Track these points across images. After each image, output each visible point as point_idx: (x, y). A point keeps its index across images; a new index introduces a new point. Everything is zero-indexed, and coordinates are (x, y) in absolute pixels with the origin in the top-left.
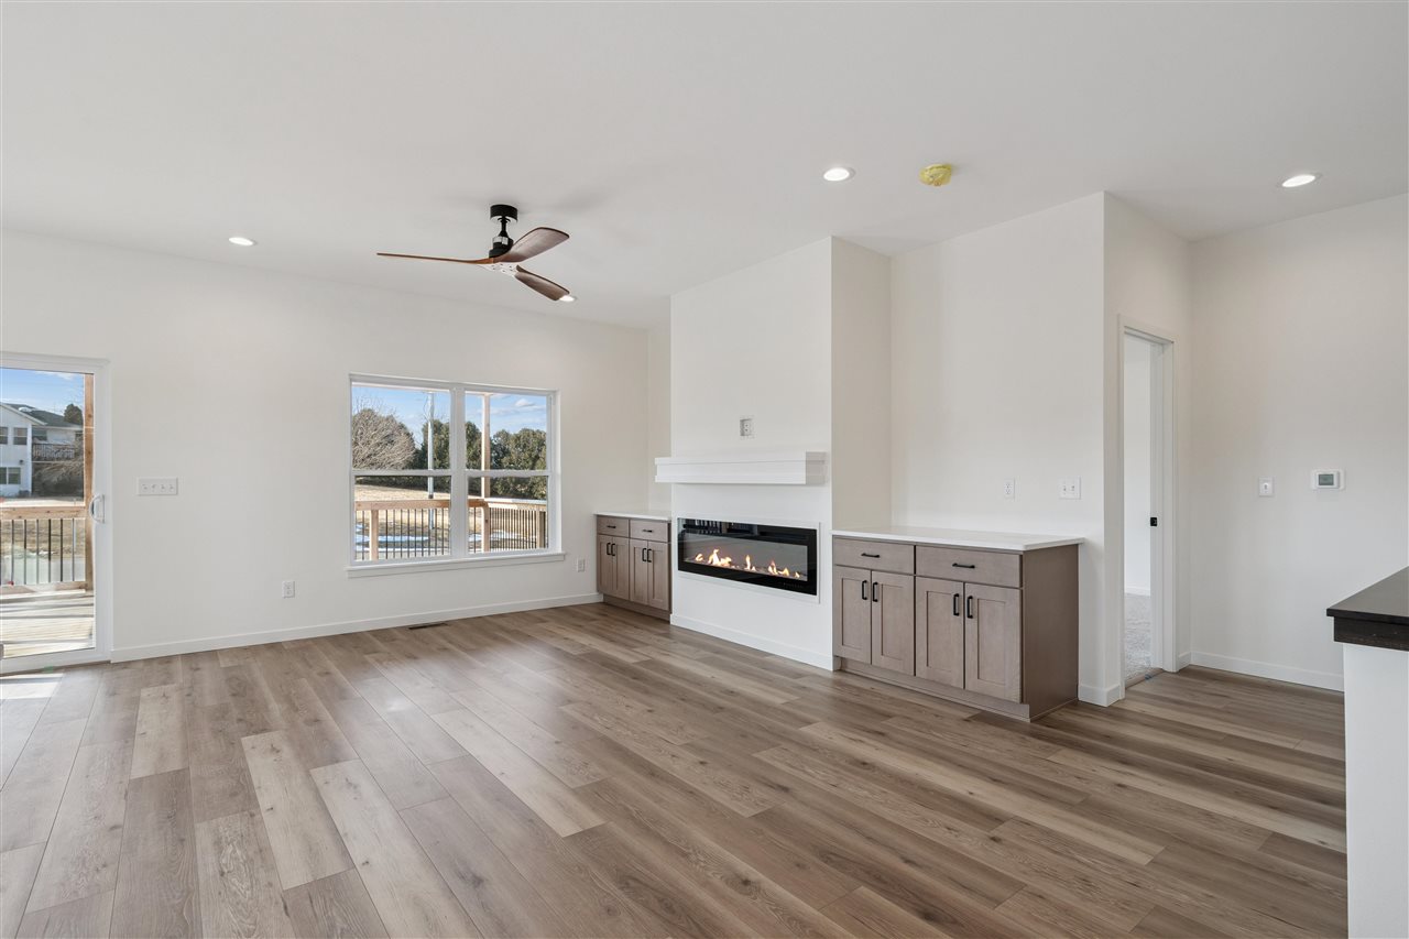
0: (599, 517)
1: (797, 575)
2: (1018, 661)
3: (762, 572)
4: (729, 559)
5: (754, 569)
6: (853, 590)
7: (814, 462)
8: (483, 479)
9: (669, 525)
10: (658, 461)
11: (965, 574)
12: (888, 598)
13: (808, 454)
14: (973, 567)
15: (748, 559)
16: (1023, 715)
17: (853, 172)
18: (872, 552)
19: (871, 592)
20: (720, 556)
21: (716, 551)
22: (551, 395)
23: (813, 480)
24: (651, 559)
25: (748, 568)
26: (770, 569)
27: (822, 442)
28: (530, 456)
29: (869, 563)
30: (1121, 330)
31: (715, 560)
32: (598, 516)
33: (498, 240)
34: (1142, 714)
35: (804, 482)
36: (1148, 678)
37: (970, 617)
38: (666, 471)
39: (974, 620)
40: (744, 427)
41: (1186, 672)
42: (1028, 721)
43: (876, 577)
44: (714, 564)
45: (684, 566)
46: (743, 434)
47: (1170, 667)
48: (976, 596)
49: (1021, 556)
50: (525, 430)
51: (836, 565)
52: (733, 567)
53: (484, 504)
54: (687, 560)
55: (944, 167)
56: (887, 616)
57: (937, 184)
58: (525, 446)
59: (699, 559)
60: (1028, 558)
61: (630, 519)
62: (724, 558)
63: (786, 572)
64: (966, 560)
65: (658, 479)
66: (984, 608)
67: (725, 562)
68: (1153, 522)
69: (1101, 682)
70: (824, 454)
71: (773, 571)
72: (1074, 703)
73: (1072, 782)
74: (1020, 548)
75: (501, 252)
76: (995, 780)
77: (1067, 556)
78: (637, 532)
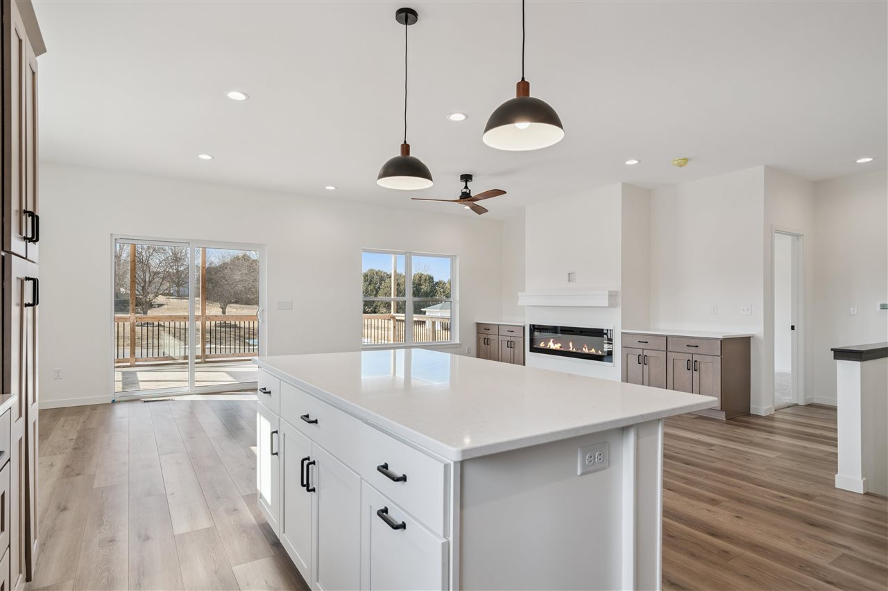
0: (478, 325)
1: (600, 352)
2: (720, 390)
3: (579, 351)
4: (559, 345)
5: (574, 350)
6: (633, 360)
7: (612, 296)
8: (392, 303)
9: (524, 328)
10: (519, 294)
11: (693, 350)
12: (652, 362)
13: (610, 292)
14: (697, 346)
15: (571, 344)
16: (722, 416)
17: (639, 161)
18: (644, 340)
19: (643, 360)
20: (554, 343)
21: (552, 340)
22: (453, 258)
23: (612, 305)
24: (512, 346)
25: (571, 349)
26: (584, 349)
27: (616, 285)
28: (375, 288)
29: (642, 345)
30: (772, 231)
31: (552, 345)
32: (477, 323)
33: (465, 190)
34: (782, 419)
35: (607, 305)
36: (788, 407)
37: (696, 370)
38: (524, 300)
39: (698, 372)
40: (570, 277)
41: (810, 405)
42: (725, 419)
43: (646, 353)
44: (551, 347)
45: (533, 349)
46: (569, 281)
47: (801, 403)
48: (698, 361)
49: (721, 341)
50: (371, 270)
51: (623, 347)
52: (562, 349)
53: (394, 318)
54: (535, 346)
55: (685, 159)
56: (652, 372)
57: (681, 166)
58: (371, 281)
59: (542, 345)
60: (724, 342)
61: (499, 325)
62: (557, 344)
63: (593, 351)
64: (693, 344)
65: (519, 304)
66: (703, 366)
67: (557, 346)
68: (793, 328)
69: (762, 404)
70: (617, 292)
71: (585, 350)
72: (748, 414)
73: (746, 437)
74: (721, 337)
75: (466, 197)
76: (710, 436)
77: (745, 341)
78: (503, 332)
